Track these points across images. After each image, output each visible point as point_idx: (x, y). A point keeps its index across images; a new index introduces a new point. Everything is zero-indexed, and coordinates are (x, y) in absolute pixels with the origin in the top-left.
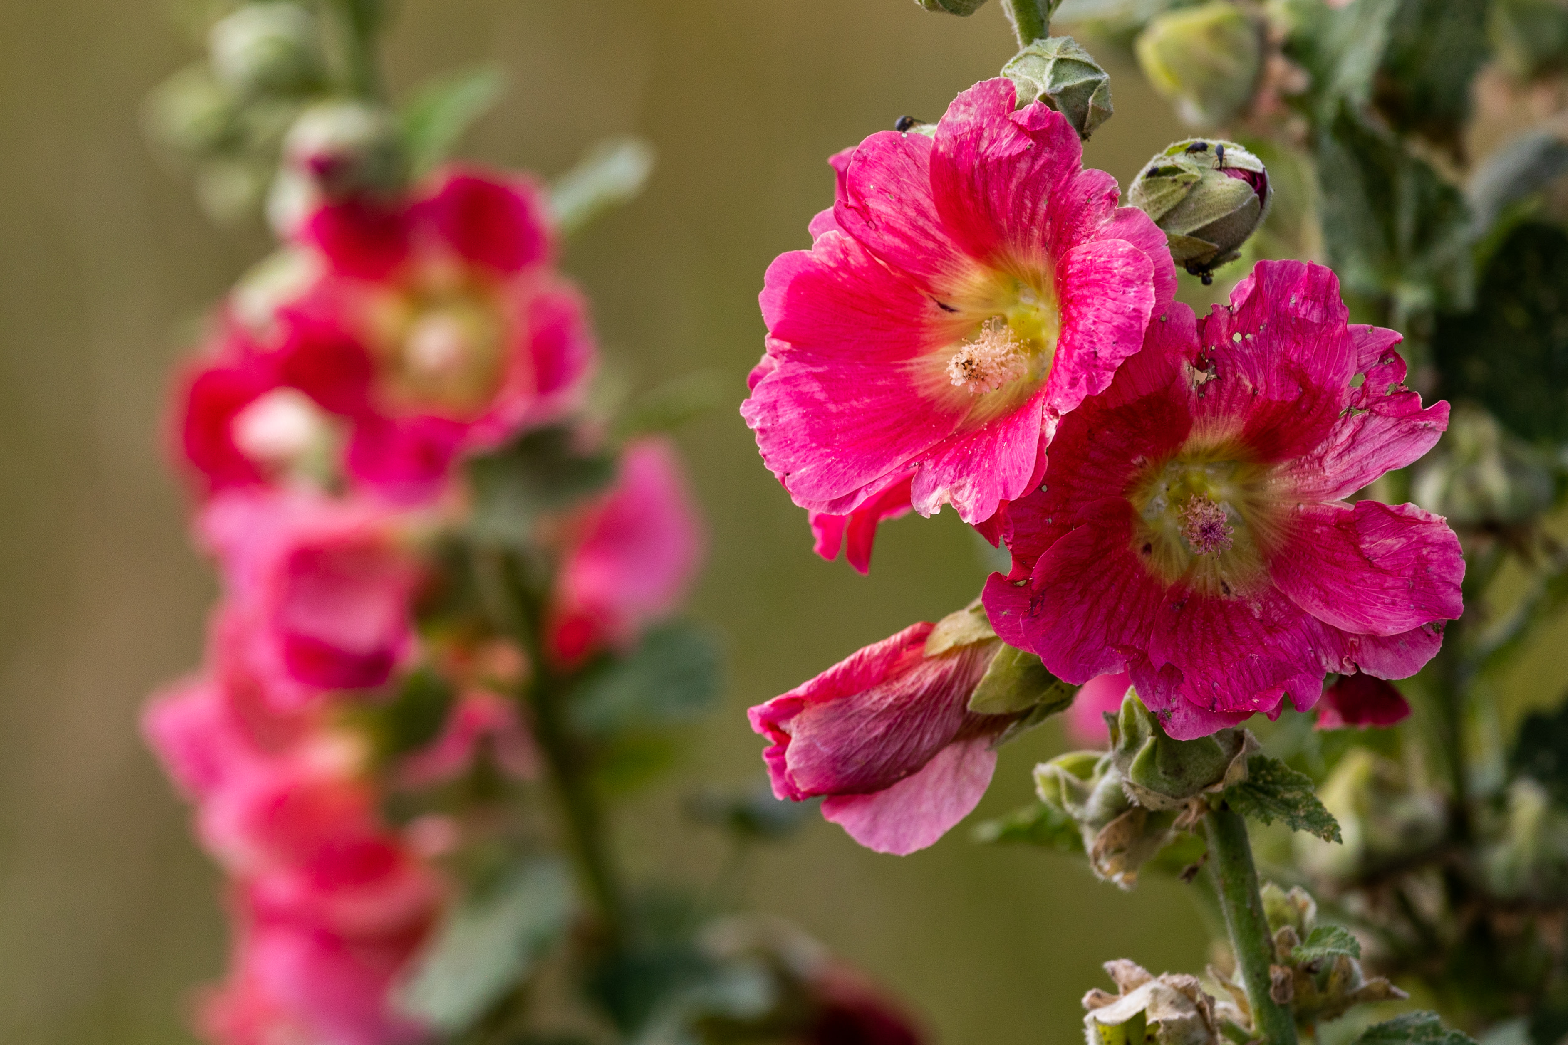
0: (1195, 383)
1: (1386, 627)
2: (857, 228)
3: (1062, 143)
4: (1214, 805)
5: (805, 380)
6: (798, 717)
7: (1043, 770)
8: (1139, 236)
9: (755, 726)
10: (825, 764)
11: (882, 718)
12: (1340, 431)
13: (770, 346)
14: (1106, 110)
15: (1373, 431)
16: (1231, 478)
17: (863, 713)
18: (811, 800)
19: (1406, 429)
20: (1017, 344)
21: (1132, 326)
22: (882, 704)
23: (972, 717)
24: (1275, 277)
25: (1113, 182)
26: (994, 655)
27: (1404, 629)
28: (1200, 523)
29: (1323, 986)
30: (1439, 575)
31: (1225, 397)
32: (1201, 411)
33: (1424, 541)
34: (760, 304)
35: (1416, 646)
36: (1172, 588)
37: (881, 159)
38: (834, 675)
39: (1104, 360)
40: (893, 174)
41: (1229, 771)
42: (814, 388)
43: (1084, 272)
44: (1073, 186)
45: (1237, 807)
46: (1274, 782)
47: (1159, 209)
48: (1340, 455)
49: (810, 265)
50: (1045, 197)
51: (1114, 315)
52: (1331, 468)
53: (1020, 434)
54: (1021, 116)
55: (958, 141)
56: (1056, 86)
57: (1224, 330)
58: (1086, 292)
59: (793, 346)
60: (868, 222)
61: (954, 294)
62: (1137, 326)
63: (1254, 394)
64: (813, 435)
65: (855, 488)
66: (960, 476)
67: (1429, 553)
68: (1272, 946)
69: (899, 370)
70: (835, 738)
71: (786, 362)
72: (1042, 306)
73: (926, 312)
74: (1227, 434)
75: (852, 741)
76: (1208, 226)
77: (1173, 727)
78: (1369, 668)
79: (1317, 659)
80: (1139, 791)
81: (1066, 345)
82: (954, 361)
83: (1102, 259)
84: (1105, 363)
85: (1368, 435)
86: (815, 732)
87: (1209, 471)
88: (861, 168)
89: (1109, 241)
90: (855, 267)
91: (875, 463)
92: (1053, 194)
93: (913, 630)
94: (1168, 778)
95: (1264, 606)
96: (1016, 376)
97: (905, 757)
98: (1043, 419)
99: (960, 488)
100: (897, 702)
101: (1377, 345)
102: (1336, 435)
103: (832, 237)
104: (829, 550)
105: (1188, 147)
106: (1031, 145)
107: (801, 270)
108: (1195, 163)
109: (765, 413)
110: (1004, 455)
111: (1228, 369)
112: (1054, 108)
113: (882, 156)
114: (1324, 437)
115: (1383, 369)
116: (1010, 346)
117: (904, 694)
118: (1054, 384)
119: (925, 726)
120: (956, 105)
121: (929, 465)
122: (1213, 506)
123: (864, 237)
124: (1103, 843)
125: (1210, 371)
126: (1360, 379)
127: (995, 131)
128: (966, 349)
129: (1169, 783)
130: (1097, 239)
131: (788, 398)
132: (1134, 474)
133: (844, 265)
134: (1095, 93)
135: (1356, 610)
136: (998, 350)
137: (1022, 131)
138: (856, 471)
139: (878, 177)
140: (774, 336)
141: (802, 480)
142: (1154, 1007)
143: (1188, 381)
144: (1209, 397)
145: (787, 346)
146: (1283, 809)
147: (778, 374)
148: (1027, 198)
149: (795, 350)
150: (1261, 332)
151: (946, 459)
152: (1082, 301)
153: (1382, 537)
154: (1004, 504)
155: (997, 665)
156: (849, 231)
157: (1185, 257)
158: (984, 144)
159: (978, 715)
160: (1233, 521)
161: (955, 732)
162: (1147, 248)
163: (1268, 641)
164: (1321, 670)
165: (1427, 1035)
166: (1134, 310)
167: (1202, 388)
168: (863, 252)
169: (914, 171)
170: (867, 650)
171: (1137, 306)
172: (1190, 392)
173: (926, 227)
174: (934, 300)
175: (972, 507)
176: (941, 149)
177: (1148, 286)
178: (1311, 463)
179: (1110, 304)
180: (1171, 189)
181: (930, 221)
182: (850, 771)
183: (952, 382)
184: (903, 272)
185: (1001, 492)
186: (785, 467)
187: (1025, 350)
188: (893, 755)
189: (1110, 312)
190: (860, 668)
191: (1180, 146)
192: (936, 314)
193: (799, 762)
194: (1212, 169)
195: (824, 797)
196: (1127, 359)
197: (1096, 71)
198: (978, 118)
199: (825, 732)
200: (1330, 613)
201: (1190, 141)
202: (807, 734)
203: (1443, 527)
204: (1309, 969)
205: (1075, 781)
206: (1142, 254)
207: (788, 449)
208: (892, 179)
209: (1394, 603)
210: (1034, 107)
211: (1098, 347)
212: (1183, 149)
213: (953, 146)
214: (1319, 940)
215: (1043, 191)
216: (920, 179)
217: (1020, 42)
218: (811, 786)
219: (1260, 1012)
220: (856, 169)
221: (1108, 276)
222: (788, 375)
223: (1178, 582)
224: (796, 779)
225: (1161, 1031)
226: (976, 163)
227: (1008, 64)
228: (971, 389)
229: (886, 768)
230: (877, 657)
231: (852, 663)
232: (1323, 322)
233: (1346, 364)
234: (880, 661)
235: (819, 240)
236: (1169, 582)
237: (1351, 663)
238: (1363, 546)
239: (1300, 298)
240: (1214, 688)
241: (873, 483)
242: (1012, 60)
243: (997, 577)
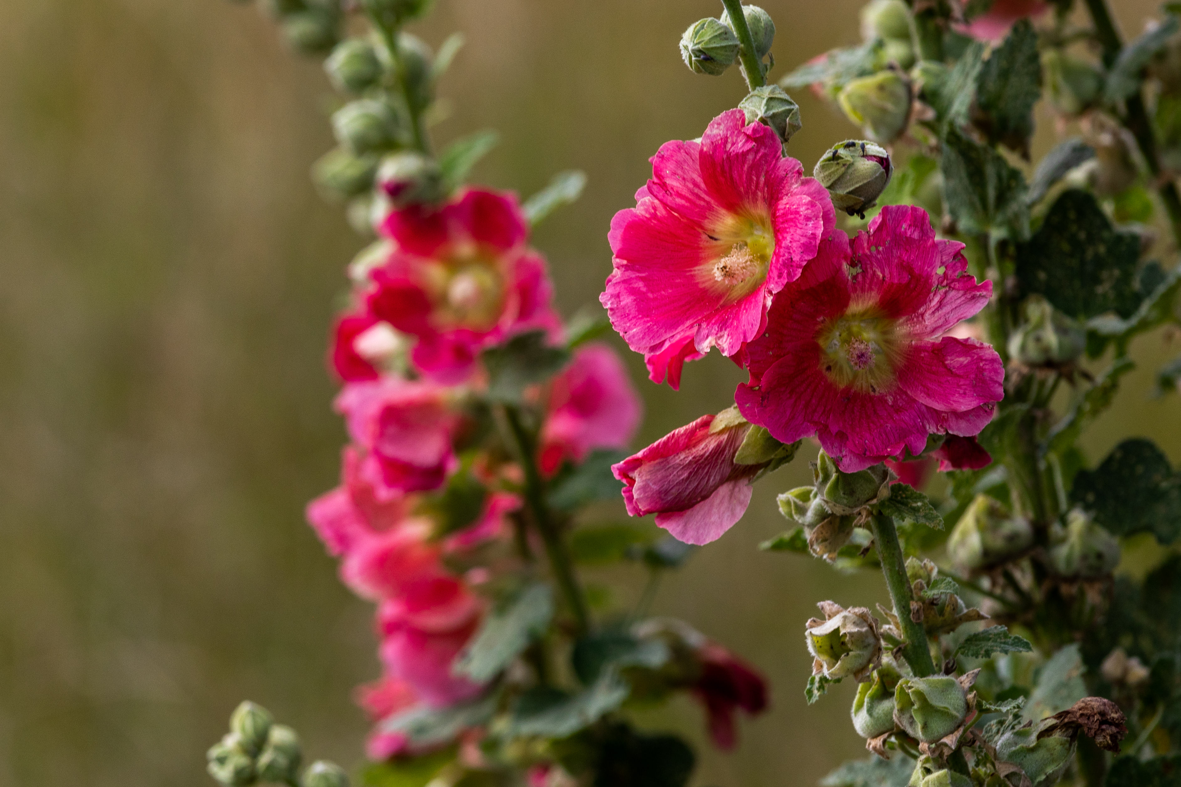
0: (851, 275)
1: (961, 407)
2: (660, 195)
3: (771, 144)
4: (874, 512)
5: (635, 280)
6: (639, 469)
7: (782, 497)
8: (815, 193)
9: (617, 476)
10: (655, 495)
11: (686, 468)
12: (933, 299)
13: (615, 263)
14: (797, 125)
15: (951, 299)
16: (875, 328)
17: (675, 466)
18: (648, 516)
19: (969, 297)
20: (752, 257)
21: (811, 243)
22: (686, 461)
23: (737, 467)
24: (894, 215)
25: (799, 164)
26: (748, 431)
27: (970, 408)
28: (857, 353)
29: (941, 612)
30: (990, 377)
31: (868, 282)
32: (855, 290)
33: (981, 359)
34: (609, 239)
35: (979, 417)
36: (844, 390)
38: (658, 446)
39: (796, 262)
40: (679, 164)
41: (880, 491)
42: (640, 285)
43: (785, 214)
44: (778, 167)
45: (886, 512)
46: (906, 498)
47: (830, 179)
48: (933, 313)
49: (635, 217)
50: (763, 174)
51: (801, 237)
52: (928, 320)
53: (752, 305)
54: (748, 129)
55: (714, 144)
56: (768, 112)
57: (865, 245)
58: (786, 225)
59: (628, 262)
60: (666, 192)
61: (717, 230)
62: (814, 243)
63: (883, 280)
64: (639, 311)
65: (663, 339)
66: (721, 330)
67: (984, 365)
68: (911, 591)
69: (688, 274)
70: (660, 480)
71: (624, 271)
72: (766, 235)
73: (701, 241)
74: (871, 303)
75: (669, 482)
76: (857, 188)
77: (843, 466)
78: (953, 430)
79: (924, 426)
80: (830, 504)
81: (776, 255)
82: (716, 266)
83: (794, 207)
84: (796, 264)
85: (948, 301)
86: (648, 477)
87: (863, 325)
88: (662, 162)
89: (798, 197)
90: (661, 217)
91: (673, 325)
92: (767, 172)
93: (703, 419)
94: (846, 497)
95: (894, 398)
96: (752, 274)
97: (699, 491)
98: (765, 297)
99: (721, 337)
100: (694, 459)
101: (952, 251)
102: (930, 301)
103: (647, 201)
104: (658, 378)
105: (845, 144)
106: (754, 145)
107: (630, 220)
108: (849, 153)
109: (613, 299)
110: (745, 317)
111: (868, 266)
112: (767, 124)
113: (673, 155)
114: (924, 303)
115: (955, 264)
116: (747, 258)
117: (698, 455)
118: (770, 277)
119: (710, 473)
120: (713, 125)
121: (704, 325)
122: (864, 343)
123: (665, 200)
124: (815, 536)
125: (858, 268)
126: (943, 269)
127: (735, 139)
128: (723, 260)
129: (847, 499)
130: (791, 196)
131: (625, 291)
132: (818, 327)
133: (654, 216)
134: (790, 116)
135: (945, 399)
136: (741, 260)
137: (749, 138)
138: (663, 329)
139: (671, 166)
140: (617, 257)
141: (634, 336)
142: (844, 625)
143: (846, 273)
144: (859, 282)
145: (625, 262)
146: (912, 512)
147: (620, 278)
148: (753, 175)
149: (629, 264)
150: (886, 245)
151: (713, 321)
152: (785, 231)
153: (957, 356)
154: (744, 343)
155: (749, 436)
156: (656, 197)
157: (845, 206)
158: (729, 146)
159: (740, 466)
160: (877, 352)
161: (727, 475)
162: (820, 200)
163: (896, 417)
164: (926, 432)
165: (1000, 638)
166: (812, 234)
167: (855, 277)
168: (665, 208)
169: (690, 162)
170: (677, 431)
171: (813, 231)
172: (848, 280)
173: (699, 193)
174: (706, 234)
175: (727, 347)
176: (705, 150)
177: (819, 220)
178: (918, 317)
179: (799, 231)
180: (836, 168)
181: (701, 190)
182: (669, 499)
183: (716, 280)
184: (688, 219)
185: (742, 337)
186: (624, 329)
187: (757, 260)
188: (693, 489)
189: (798, 236)
190: (673, 441)
191: (841, 145)
192: (707, 242)
193: (640, 494)
194: (859, 156)
195: (656, 514)
196: (809, 262)
197: (791, 103)
198: (725, 132)
199: (654, 478)
200: (930, 400)
201: (846, 142)
202: (644, 478)
203: (991, 350)
204: (933, 603)
205: (800, 503)
206: (815, 203)
207: (626, 319)
208: (679, 167)
209: (965, 393)
210: (755, 124)
211: (793, 255)
212: (842, 146)
213: (711, 148)
214: (936, 586)
215: (762, 171)
216: (694, 166)
217: (750, 90)
218: (647, 508)
219: (905, 628)
220: (658, 162)
221: (798, 216)
222: (625, 278)
223: (846, 386)
224: (639, 504)
225: (848, 639)
226: (725, 156)
227: (742, 102)
228: (727, 282)
229: (689, 496)
230: (682, 435)
231: (669, 438)
232: (921, 239)
233: (935, 262)
234: (684, 437)
235: (640, 202)
236: (842, 386)
237: (943, 428)
238: (947, 362)
239: (907, 226)
240: (866, 444)
241: (673, 336)
242: (744, 99)
243: (742, 386)
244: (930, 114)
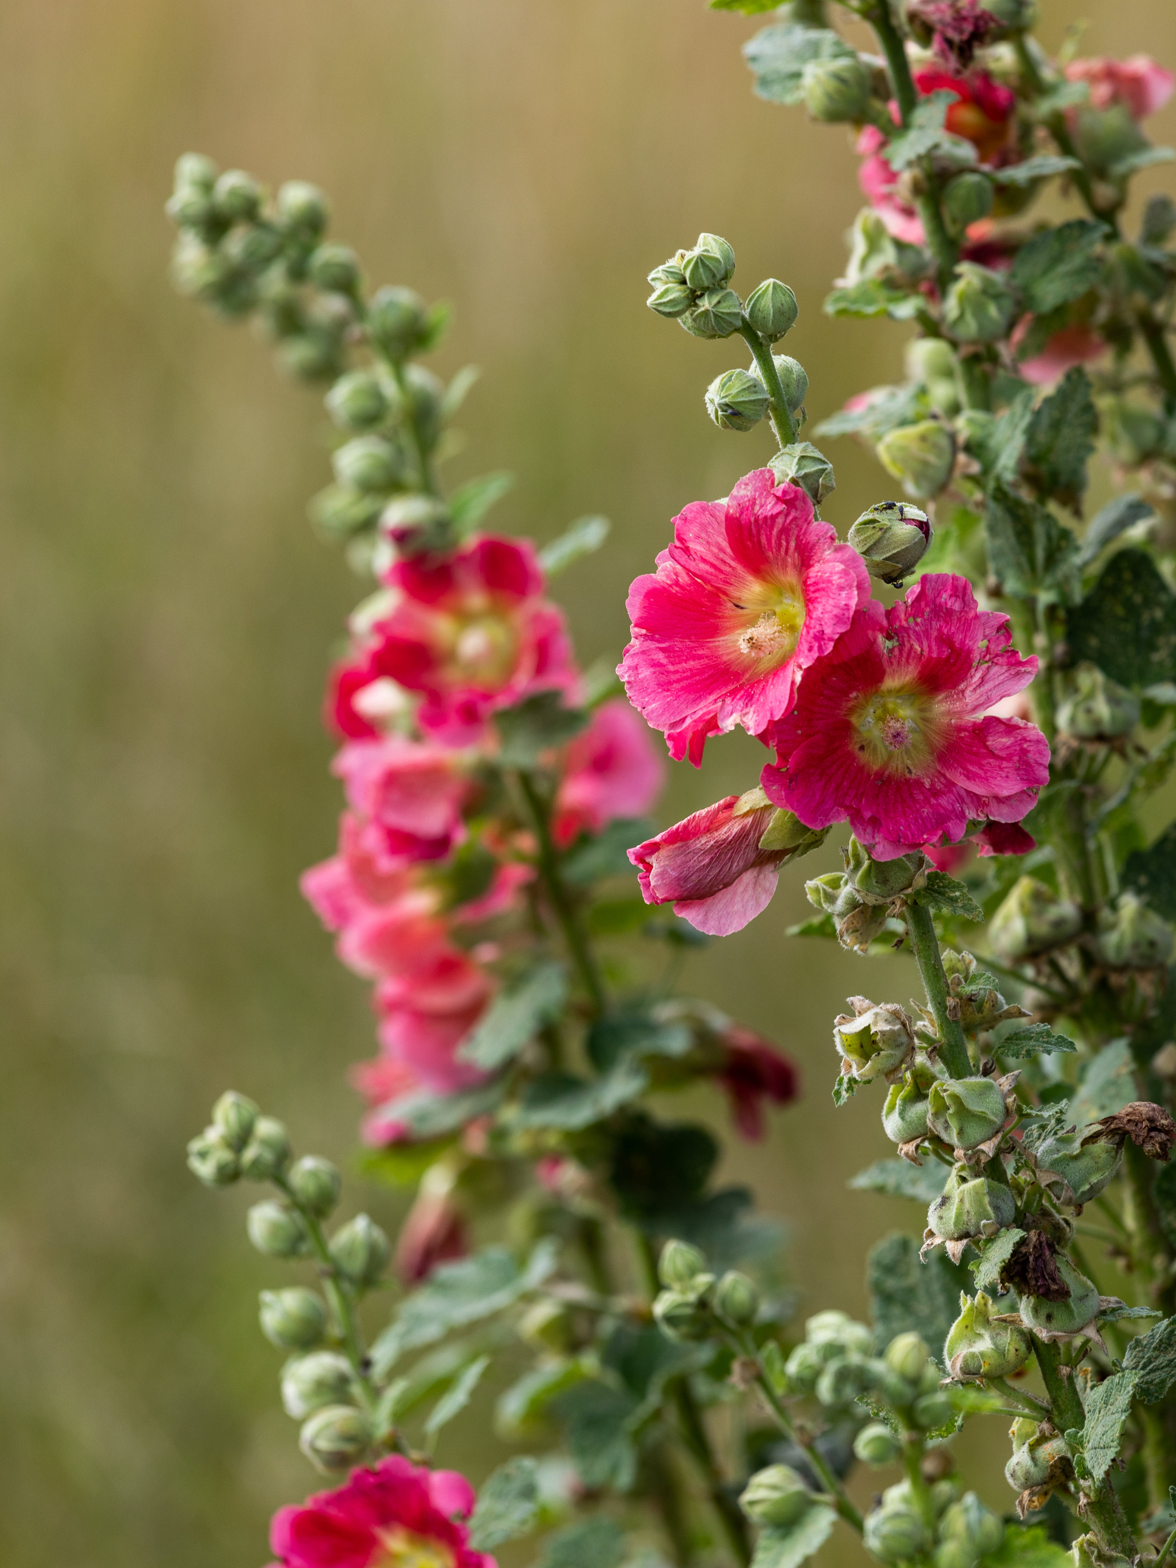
0: (886, 648)
1: (1003, 791)
2: (683, 560)
3: (802, 506)
4: (909, 902)
5: (654, 652)
6: (657, 854)
7: (810, 884)
8: (848, 561)
9: (632, 861)
10: (673, 882)
11: (707, 853)
12: (974, 675)
13: (633, 632)
14: (830, 485)
15: (994, 675)
16: (912, 705)
17: (696, 851)
18: (666, 904)
19: (1013, 673)
20: (780, 627)
21: (844, 614)
22: (707, 845)
23: (762, 852)
24: (933, 583)
25: (832, 529)
26: (774, 814)
27: (1013, 792)
28: (892, 732)
29: (980, 1009)
30: (1034, 759)
31: (905, 656)
32: (891, 664)
33: (1024, 740)
34: (627, 606)
35: (1021, 802)
36: (877, 773)
37: (696, 518)
38: (678, 829)
39: (828, 635)
40: (704, 527)
41: (915, 880)
42: (661, 657)
43: (816, 583)
44: (809, 532)
45: (922, 902)
46: (944, 887)
47: (865, 544)
48: (975, 689)
49: (656, 583)
50: (794, 538)
51: (833, 608)
52: (969, 697)
53: (780, 679)
54: (778, 490)
55: (741, 506)
56: (800, 472)
57: (903, 616)
58: (817, 595)
59: (647, 631)
60: (689, 557)
61: (743, 598)
62: (847, 615)
63: (922, 654)
64: (659, 684)
65: (684, 715)
66: (747, 706)
67: (1028, 746)
68: (948, 985)
69: (711, 645)
70: (679, 866)
71: (644, 641)
72: (796, 604)
73: (726, 609)
74: (907, 678)
75: (689, 868)
76: (894, 554)
77: (877, 853)
78: (994, 816)
79: (963, 812)
80: (862, 894)
81: (806, 626)
82: (742, 638)
83: (827, 575)
84: (828, 637)
85: (991, 677)
86: (667, 863)
87: (899, 701)
88: (684, 524)
89: (830, 564)
90: (683, 584)
91: (696, 700)
92: (798, 537)
93: (726, 800)
94: (879, 885)
95: (932, 781)
96: (780, 646)
97: (721, 877)
98: (794, 671)
99: (746, 714)
100: (716, 844)
101: (995, 623)
102: (972, 677)
103: (668, 566)
104: (678, 754)
105: (883, 507)
106: (784, 508)
107: (651, 586)
108: (887, 517)
109: (630, 672)
110: (772, 693)
111: (906, 639)
112: (799, 485)
113: (696, 516)
114: (964, 678)
115: (998, 637)
116: (775, 628)
117: (720, 839)
118: (800, 650)
119: (734, 858)
120: (740, 485)
121: (728, 700)
122: (900, 721)
123: (687, 565)
124: (845, 926)
125: (895, 640)
126: (985, 642)
127: (763, 500)
128: (749, 631)
129: (880, 888)
130: (824, 563)
131: (645, 663)
132: (850, 704)
133: (676, 582)
134: (823, 476)
135: (985, 781)
136: (768, 631)
137: (779, 499)
138: (684, 705)
139: (695, 529)
140: (636, 625)
141: (652, 711)
142: (875, 1023)
143: (882, 647)
144: (895, 656)
145: (644, 631)
146: (949, 902)
147: (639, 649)
148: (783, 539)
149: (649, 634)
150: (925, 616)
151: (738, 697)
152: (816, 600)
153: (1000, 737)
154: (771, 722)
155: (776, 820)
156: (678, 562)
157: (880, 572)
158: (757, 508)
159: (765, 850)
160: (913, 731)
161: (752, 860)
162: (854, 567)
163: (933, 801)
164: (965, 817)
165: (1043, 1037)
166: (846, 605)
167: (891, 651)
168: (688, 574)
169: (716, 525)
170: (698, 813)
171: (847, 602)
172: (883, 654)
173: (725, 559)
174: (731, 601)
175: (753, 725)
176: (731, 511)
177: (853, 590)
178: (958, 694)
179: (831, 602)
180: (873, 533)
181: (727, 555)
182: (688, 886)
183: (742, 651)
184: (712, 586)
185: (769, 715)
186: (643, 703)
187: (786, 631)
188: (715, 875)
189: (831, 607)
190: (694, 824)
191: (878, 507)
192: (733, 610)
193: (658, 881)
194: (897, 520)
195: (675, 902)
196: (842, 634)
197: (824, 463)
198: (753, 493)
199: (672, 863)
200: (970, 784)
201: (884, 504)
202: (662, 864)
203: (1036, 731)
204: (970, 999)
205: (829, 890)
206: (848, 571)
207: (644, 694)
208: (703, 530)
209: (1007, 777)
210: (785, 485)
211: (825, 627)
212: (879, 509)
213: (738, 510)
214: (975, 981)
215: (792, 535)
216: (719, 530)
217: (781, 447)
218: (666, 895)
219: (941, 1026)
220: (680, 524)
221: (830, 585)
222: (644, 649)
223: (880, 769)
224: (656, 891)
225: (879, 1037)
226: (752, 519)
227: (772, 460)
228: (753, 654)
229: (710, 883)
230: (704, 817)
231: (689, 821)
232: (962, 610)
233: (977, 635)
234: (706, 820)
235: (660, 567)
236: (876, 768)
237: (984, 813)
238: (989, 743)
239: (948, 596)
240: (900, 830)
241: (695, 712)
242: (774, 457)
243: (768, 768)
244: (975, 468)
